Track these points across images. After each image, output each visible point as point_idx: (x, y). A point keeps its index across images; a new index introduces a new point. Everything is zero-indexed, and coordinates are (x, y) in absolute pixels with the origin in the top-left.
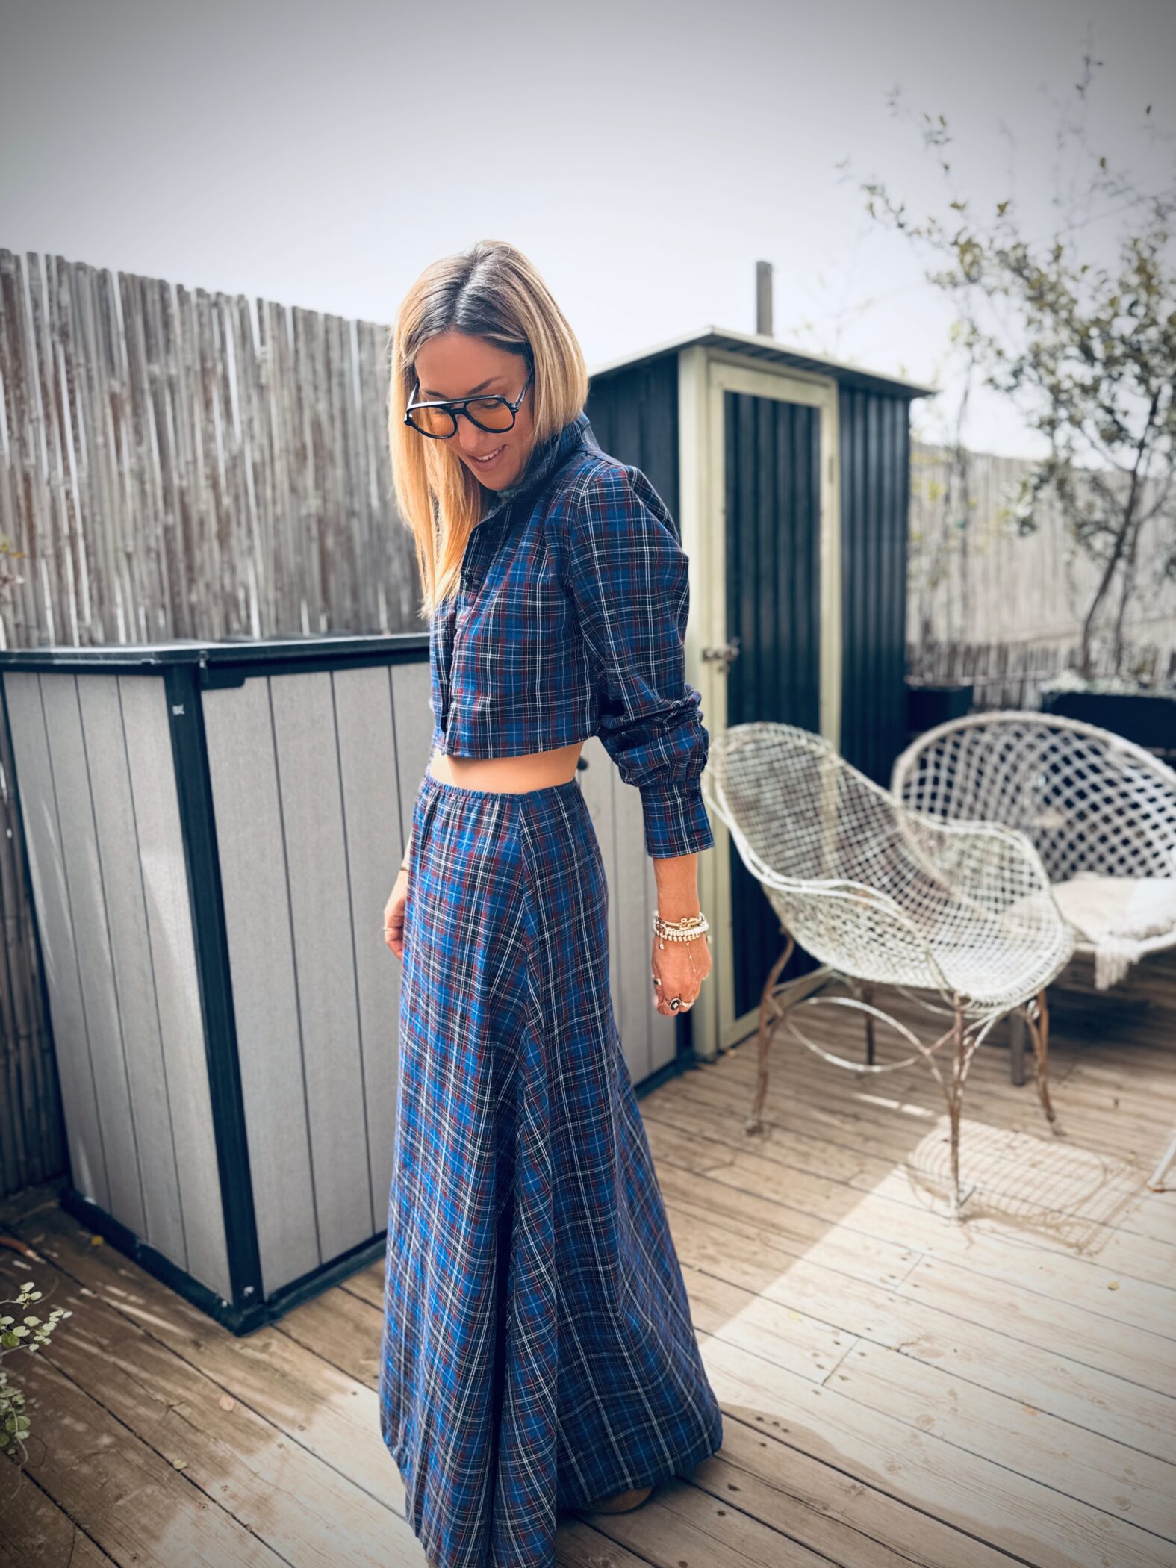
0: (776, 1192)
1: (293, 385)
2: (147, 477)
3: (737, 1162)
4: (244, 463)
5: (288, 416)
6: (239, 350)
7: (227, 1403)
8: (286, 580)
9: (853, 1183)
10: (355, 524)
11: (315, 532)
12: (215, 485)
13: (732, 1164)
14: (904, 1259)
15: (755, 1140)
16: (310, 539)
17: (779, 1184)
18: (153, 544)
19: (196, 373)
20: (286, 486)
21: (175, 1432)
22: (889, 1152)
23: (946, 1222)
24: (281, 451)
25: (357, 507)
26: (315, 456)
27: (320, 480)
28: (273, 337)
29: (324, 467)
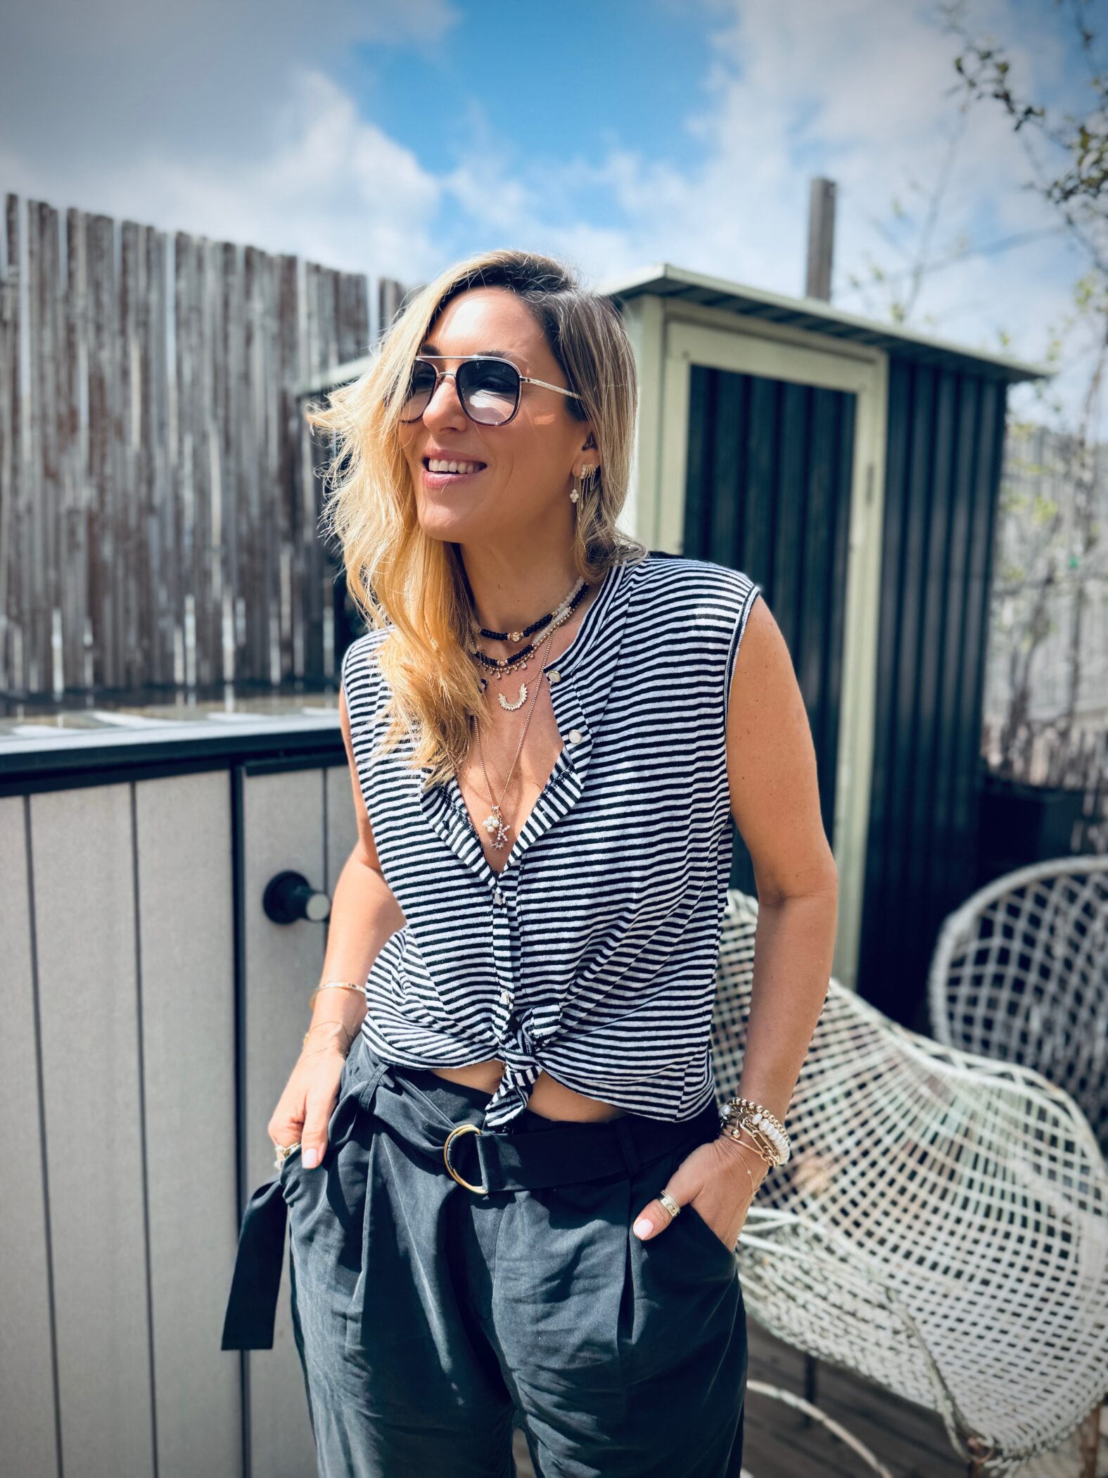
1: (60, 322)
5: (49, 368)
8: (26, 605)
10: (153, 526)
11: (82, 535)
16: (73, 546)
20: (38, 469)
24: (33, 418)
25: (157, 500)
26: (92, 425)
27: (97, 461)
28: (31, 253)
29: (104, 443)
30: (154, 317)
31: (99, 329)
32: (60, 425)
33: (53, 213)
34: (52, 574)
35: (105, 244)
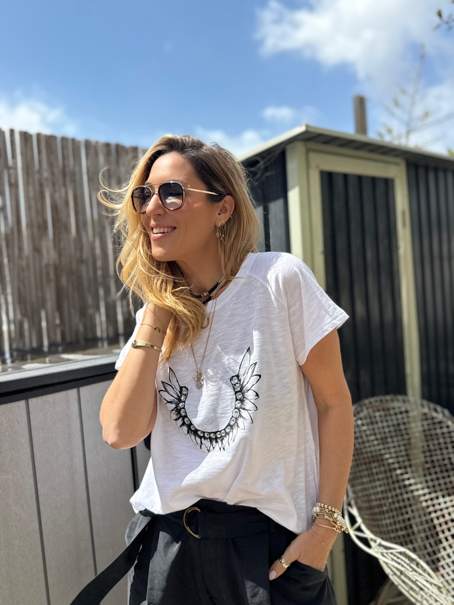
5: (33, 203)
10: (84, 268)
11: (52, 276)
16: (49, 280)
20: (31, 247)
25: (85, 256)
26: (54, 226)
27: (57, 242)
28: (22, 153)
29: (60, 234)
30: (77, 177)
31: (54, 184)
32: (39, 228)
33: (30, 136)
34: (40, 294)
35: (54, 148)
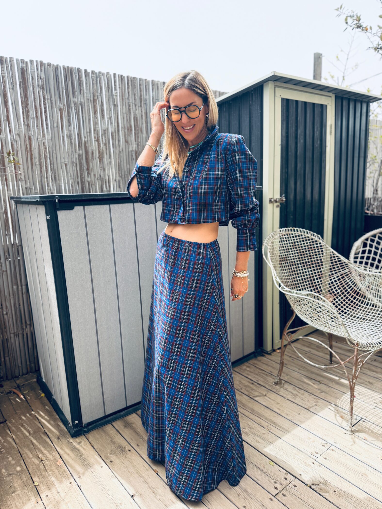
0: (279, 409)
1: (127, 104)
2: (73, 137)
3: (267, 395)
4: (108, 132)
5: (125, 115)
6: (107, 93)
7: (60, 462)
8: (123, 174)
9: (311, 410)
12: (98, 140)
13: (266, 395)
14: (323, 446)
15: (277, 387)
17: (282, 406)
18: (74, 161)
19: (91, 100)
21: (39, 470)
22: (329, 398)
23: (345, 432)
24: (122, 128)
26: (135, 130)
27: (136, 138)
28: (119, 87)
29: (138, 134)
31: (135, 105)
32: (128, 129)
33: (124, 77)
34: (128, 166)
35: (136, 84)
